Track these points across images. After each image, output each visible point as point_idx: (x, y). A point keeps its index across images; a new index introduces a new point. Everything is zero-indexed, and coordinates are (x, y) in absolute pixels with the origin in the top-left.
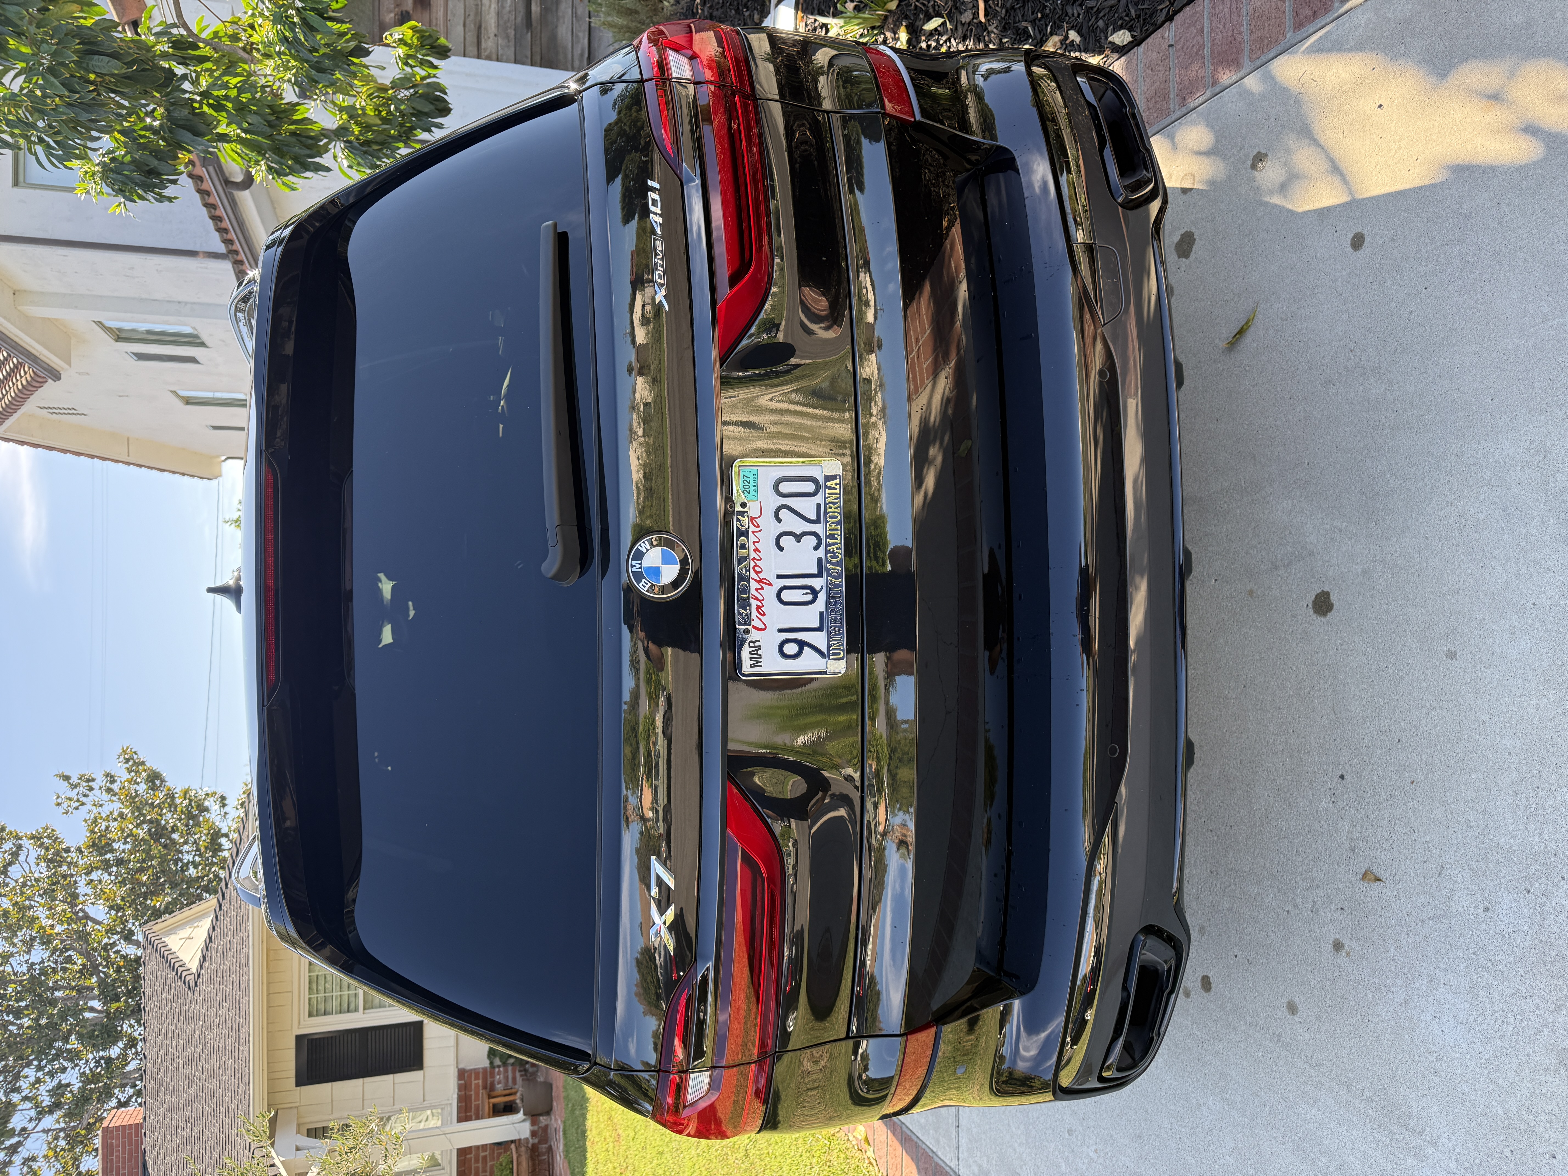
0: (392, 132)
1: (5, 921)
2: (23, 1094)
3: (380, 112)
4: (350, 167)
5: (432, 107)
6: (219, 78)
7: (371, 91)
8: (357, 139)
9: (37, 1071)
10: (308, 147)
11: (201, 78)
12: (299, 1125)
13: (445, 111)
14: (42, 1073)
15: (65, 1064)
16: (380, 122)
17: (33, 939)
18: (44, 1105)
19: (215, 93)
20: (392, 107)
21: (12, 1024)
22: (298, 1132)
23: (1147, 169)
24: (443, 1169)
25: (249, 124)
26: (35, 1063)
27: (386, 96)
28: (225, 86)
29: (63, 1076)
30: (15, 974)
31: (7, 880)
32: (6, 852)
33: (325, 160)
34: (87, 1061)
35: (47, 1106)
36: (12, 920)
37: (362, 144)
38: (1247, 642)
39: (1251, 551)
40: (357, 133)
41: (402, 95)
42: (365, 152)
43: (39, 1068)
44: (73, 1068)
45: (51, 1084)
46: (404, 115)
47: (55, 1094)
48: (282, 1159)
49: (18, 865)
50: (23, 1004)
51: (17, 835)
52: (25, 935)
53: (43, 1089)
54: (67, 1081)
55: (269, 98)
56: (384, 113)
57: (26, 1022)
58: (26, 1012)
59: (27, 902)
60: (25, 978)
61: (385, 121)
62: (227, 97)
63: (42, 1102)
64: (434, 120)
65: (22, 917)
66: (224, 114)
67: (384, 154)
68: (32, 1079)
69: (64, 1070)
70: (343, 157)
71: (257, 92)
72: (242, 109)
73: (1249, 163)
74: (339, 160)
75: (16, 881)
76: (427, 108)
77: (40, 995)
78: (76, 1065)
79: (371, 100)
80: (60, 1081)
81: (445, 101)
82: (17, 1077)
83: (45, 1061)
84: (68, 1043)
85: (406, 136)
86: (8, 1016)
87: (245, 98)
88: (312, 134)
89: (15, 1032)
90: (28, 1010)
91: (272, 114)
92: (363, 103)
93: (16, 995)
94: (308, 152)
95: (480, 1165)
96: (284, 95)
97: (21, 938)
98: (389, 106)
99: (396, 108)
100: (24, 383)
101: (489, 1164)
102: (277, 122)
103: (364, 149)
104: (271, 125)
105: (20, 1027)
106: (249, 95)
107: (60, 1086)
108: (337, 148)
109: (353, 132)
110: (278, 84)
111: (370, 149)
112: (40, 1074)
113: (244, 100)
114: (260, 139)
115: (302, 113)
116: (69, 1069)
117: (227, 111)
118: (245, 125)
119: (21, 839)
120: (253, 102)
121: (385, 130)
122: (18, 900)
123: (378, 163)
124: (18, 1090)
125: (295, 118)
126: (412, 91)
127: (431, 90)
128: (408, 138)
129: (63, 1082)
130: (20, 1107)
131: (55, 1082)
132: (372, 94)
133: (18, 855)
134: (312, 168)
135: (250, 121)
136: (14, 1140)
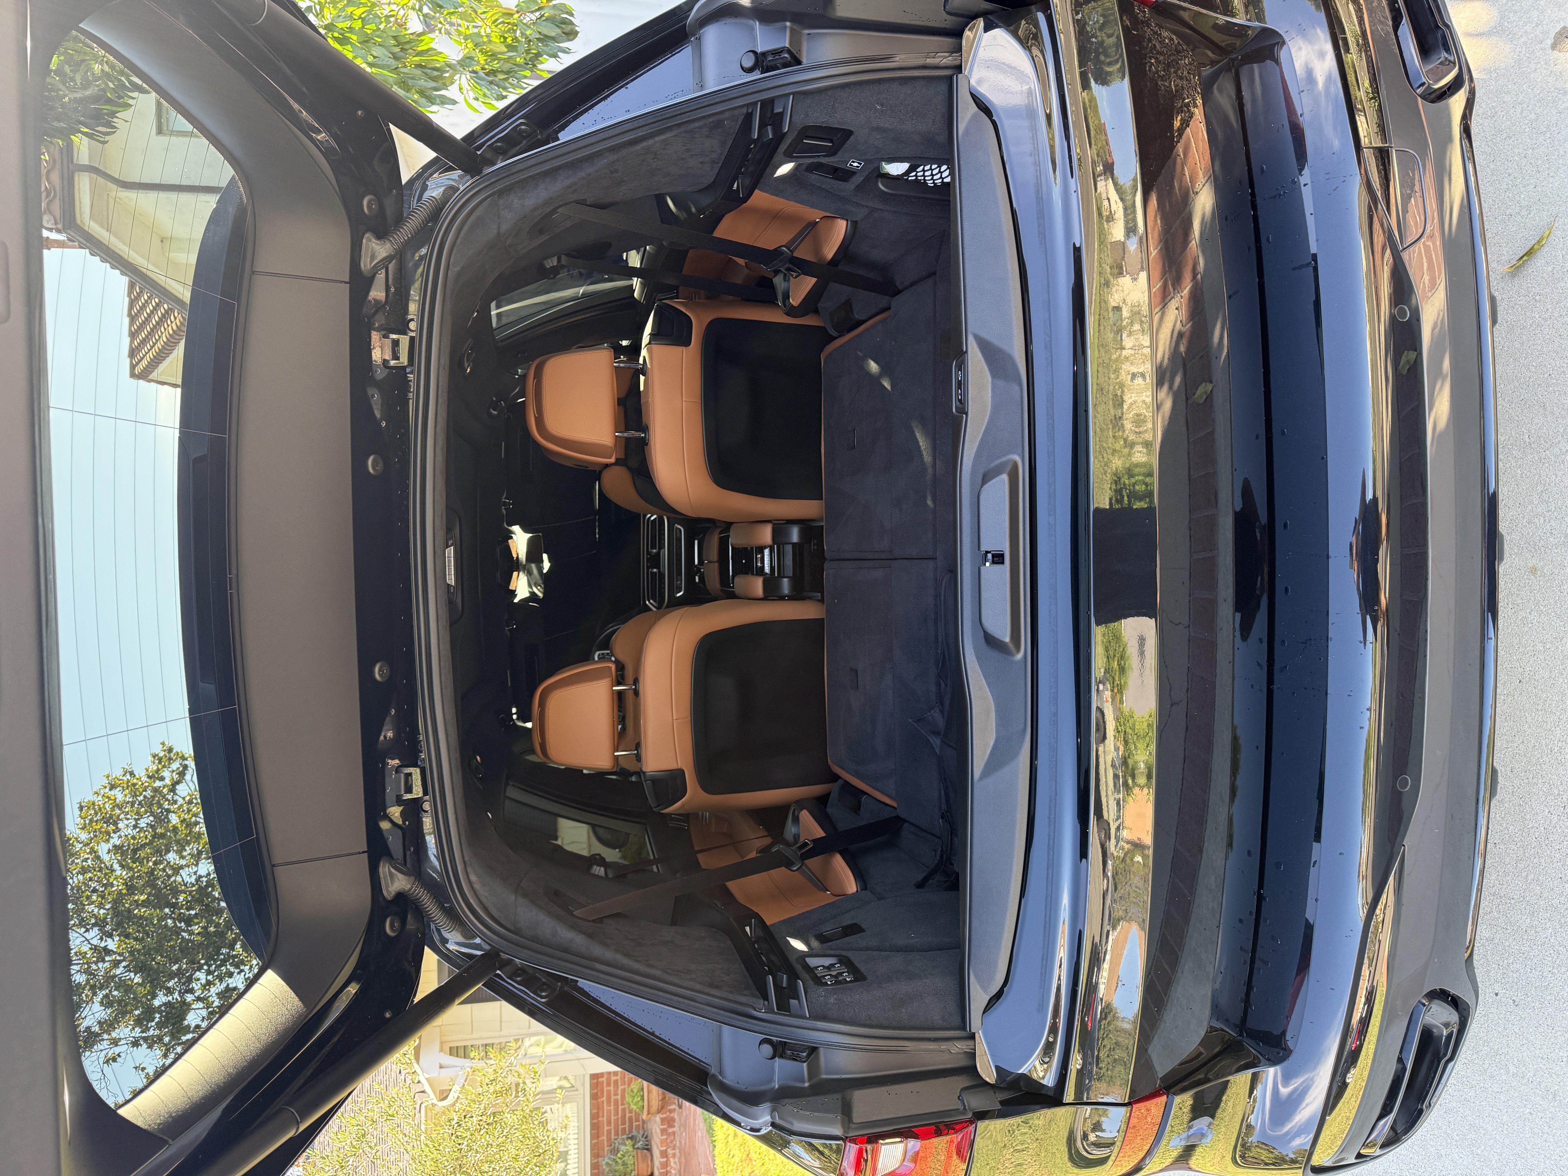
0: (518, 59)
1: (175, 836)
2: (196, 995)
3: (505, 38)
4: (477, 99)
5: (559, 31)
6: (342, 10)
7: (496, 17)
8: (483, 69)
9: (207, 975)
10: (434, 79)
11: (326, 10)
12: (442, 1043)
13: (572, 34)
14: (211, 976)
15: (232, 969)
16: (506, 50)
17: (200, 853)
18: (214, 1006)
19: (340, 25)
20: (518, 33)
21: (184, 931)
22: (441, 1050)
23: (1447, 50)
24: (577, 1090)
25: (375, 57)
26: (205, 967)
27: (511, 21)
28: (351, 17)
29: (230, 981)
30: (185, 885)
31: (176, 798)
32: (173, 771)
33: (451, 92)
34: (251, 967)
35: (217, 1007)
36: (181, 836)
37: (487, 74)
38: (1526, 629)
39: (1536, 520)
40: (482, 62)
41: (528, 19)
42: (491, 83)
43: (209, 973)
44: (239, 973)
45: (219, 987)
46: (530, 41)
47: (224, 997)
48: (427, 1076)
49: (185, 784)
50: (193, 912)
51: (183, 756)
52: (193, 848)
53: (214, 990)
54: (234, 985)
55: (394, 29)
56: (509, 40)
57: (196, 929)
58: (196, 921)
59: (194, 819)
60: (194, 889)
61: (511, 48)
62: (351, 29)
63: (213, 1002)
64: (561, 45)
65: (190, 833)
66: (349, 47)
67: (510, 83)
68: (203, 981)
69: (231, 975)
70: (469, 88)
71: (382, 22)
72: (367, 42)
73: (1550, 42)
74: (465, 92)
75: (184, 798)
76: (553, 32)
77: (207, 905)
78: (242, 971)
79: (496, 26)
80: (228, 985)
81: (571, 23)
82: (190, 980)
83: (214, 966)
84: (234, 950)
85: (532, 62)
86: (180, 923)
87: (370, 28)
88: (438, 65)
89: (187, 937)
90: (197, 919)
91: (398, 46)
92: (488, 30)
93: (187, 903)
94: (433, 84)
95: (612, 1088)
96: (408, 25)
97: (189, 852)
98: (515, 31)
99: (522, 34)
100: (175, 328)
101: (620, 1088)
102: (402, 54)
103: (490, 79)
104: (396, 57)
105: (191, 933)
106: (373, 27)
107: (228, 989)
108: (463, 80)
109: (478, 62)
110: (402, 12)
111: (496, 79)
112: (210, 978)
113: (369, 32)
114: (385, 72)
115: (427, 44)
116: (235, 974)
117: (352, 44)
118: (370, 59)
119: (186, 759)
120: (377, 33)
121: (511, 57)
122: (186, 816)
123: (504, 93)
124: (191, 991)
125: (420, 49)
126: (537, 14)
127: (557, 12)
128: (534, 66)
129: (231, 986)
130: (194, 1006)
131: (224, 985)
132: (497, 20)
133: (185, 774)
134: (438, 101)
135: (375, 54)
136: (189, 1036)
